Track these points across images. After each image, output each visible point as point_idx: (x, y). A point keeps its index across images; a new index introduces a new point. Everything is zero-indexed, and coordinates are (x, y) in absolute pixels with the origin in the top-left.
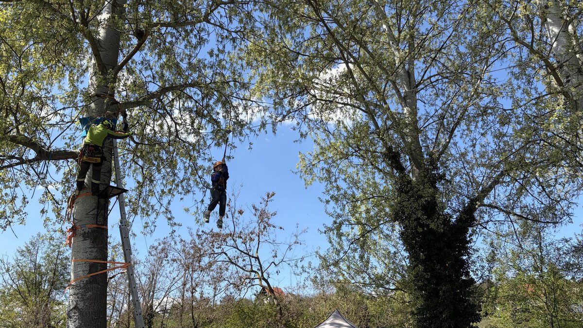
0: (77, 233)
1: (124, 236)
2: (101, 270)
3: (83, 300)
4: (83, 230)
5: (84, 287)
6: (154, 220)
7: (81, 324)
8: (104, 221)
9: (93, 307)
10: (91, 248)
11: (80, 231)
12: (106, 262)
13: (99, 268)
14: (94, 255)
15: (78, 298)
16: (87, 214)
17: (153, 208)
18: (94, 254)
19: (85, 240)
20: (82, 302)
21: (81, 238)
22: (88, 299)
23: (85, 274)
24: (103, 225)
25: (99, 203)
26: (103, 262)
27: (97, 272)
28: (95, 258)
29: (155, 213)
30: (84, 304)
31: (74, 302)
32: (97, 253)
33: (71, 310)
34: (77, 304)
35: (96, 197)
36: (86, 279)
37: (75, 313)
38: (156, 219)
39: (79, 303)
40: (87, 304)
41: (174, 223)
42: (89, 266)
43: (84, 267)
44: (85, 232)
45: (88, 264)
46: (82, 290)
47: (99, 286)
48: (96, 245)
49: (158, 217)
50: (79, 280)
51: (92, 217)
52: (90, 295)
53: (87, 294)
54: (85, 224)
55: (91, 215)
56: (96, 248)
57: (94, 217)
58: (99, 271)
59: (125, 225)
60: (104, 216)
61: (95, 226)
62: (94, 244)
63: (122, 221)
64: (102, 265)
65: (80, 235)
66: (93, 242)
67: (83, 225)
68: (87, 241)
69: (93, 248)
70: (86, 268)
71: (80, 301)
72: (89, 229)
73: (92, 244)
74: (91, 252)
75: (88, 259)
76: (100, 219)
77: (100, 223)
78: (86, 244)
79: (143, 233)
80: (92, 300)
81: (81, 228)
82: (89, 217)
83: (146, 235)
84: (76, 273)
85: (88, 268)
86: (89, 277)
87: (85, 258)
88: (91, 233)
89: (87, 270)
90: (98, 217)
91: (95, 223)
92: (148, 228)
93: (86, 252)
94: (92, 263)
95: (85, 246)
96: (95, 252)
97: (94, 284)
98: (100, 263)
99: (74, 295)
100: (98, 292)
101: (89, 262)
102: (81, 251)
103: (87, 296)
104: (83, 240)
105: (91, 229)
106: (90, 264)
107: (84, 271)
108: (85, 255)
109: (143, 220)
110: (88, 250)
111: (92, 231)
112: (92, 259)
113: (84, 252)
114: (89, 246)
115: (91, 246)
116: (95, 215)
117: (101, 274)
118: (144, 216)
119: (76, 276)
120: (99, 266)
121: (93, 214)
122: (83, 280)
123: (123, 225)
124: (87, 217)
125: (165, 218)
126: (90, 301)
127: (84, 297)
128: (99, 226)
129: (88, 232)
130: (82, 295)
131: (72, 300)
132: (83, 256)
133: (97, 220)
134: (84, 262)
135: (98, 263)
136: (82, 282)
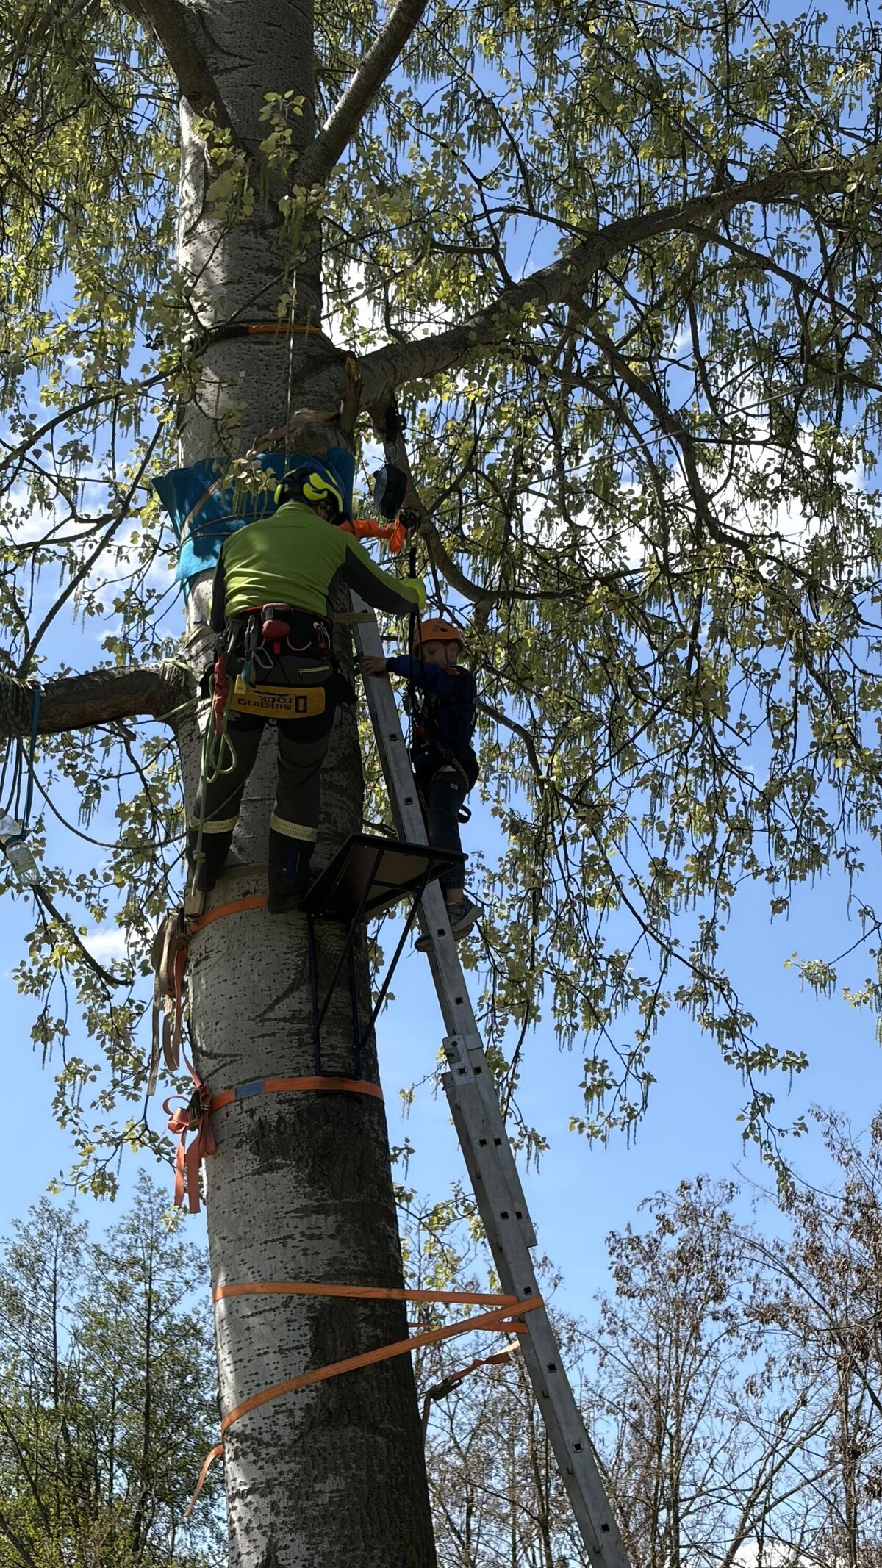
0: (225, 1134)
1: (475, 1136)
2: (376, 1344)
3: (302, 1522)
4: (252, 1112)
5: (299, 1447)
8: (355, 1052)
10: (303, 1211)
11: (236, 1118)
12: (395, 1294)
13: (366, 1330)
14: (324, 1257)
15: (274, 1506)
16: (261, 1018)
17: (618, 977)
18: (326, 1249)
19: (271, 1169)
20: (300, 1538)
21: (246, 1160)
22: (327, 1516)
23: (297, 1372)
24: (355, 1076)
25: (313, 950)
26: (381, 1293)
27: (355, 1353)
28: (337, 1272)
29: (634, 1004)
30: (312, 1546)
31: (256, 1534)
32: (344, 1241)
34: (272, 1548)
35: (298, 919)
36: (305, 1399)
38: (644, 1036)
39: (283, 1538)
40: (325, 1547)
41: (757, 1050)
42: (308, 1318)
43: (285, 1326)
44: (262, 1124)
45: (304, 1309)
46: (288, 1463)
47: (379, 1439)
48: (333, 1196)
49: (655, 1024)
50: (266, 1401)
51: (289, 1035)
52: (338, 1491)
53: (318, 1487)
54: (259, 1078)
55: (284, 1020)
56: (336, 1214)
57: (300, 1032)
58: (365, 1352)
59: (475, 1065)
60: (354, 1021)
61: (312, 1082)
62: (319, 1192)
63: (455, 1044)
64: (380, 1311)
65: (237, 1139)
66: (312, 1181)
67: (247, 1081)
68: (281, 1172)
69: (318, 1213)
70: (295, 1335)
71: (291, 1530)
72: (280, 1102)
73: (308, 1190)
74: (312, 1237)
75: (296, 1278)
76: (334, 1040)
77: (336, 1067)
78: (277, 1190)
79: (581, 1126)
80: (353, 1525)
81: (241, 1101)
82: (274, 1034)
83: (604, 1139)
84: (245, 1363)
85: (303, 1335)
86: (319, 1385)
87: (281, 1275)
88: (297, 1128)
89: (303, 1347)
90: (323, 1030)
91: (311, 1064)
92: (609, 1094)
93: (285, 1237)
94: (322, 1304)
95: (272, 1205)
96: (332, 1236)
97: (351, 1428)
98: (365, 1301)
99: (250, 1492)
100: (380, 1477)
101: (305, 1299)
102: (256, 1232)
103: (324, 1499)
104: (258, 1172)
105: (290, 1101)
106: (311, 1308)
107: (288, 1350)
108: (279, 1258)
109: (570, 1049)
110: (292, 1224)
111: (298, 1115)
112: (320, 1278)
113: (273, 1241)
114: (297, 1204)
115: (305, 1202)
116: (303, 1020)
117: (379, 1365)
118: (575, 1027)
119: (249, 1379)
120: (366, 1320)
121: (293, 1017)
122: (289, 1406)
123: (462, 1071)
124: (263, 1036)
125: (700, 1026)
126: (342, 1527)
127: (306, 1504)
128: (335, 1085)
129: (281, 1119)
130: (294, 1494)
131: (245, 1521)
132: (268, 1262)
133: (319, 1049)
134: (278, 1300)
135: (357, 1299)
136: (282, 1419)
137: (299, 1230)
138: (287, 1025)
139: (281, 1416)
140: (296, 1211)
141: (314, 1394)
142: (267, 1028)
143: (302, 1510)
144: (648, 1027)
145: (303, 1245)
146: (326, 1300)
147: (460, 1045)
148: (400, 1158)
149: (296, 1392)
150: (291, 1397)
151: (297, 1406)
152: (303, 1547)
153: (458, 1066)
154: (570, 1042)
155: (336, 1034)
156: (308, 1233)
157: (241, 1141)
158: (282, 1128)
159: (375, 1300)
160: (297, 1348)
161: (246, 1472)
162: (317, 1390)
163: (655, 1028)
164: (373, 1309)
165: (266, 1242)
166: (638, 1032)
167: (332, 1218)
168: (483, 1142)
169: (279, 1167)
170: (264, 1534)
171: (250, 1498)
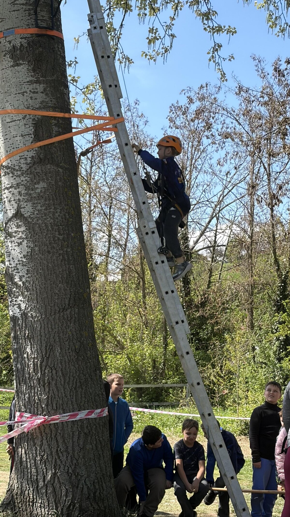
1: (100, 54)
2: (59, 134)
3: (30, 199)
4: (10, 42)
5: (30, 171)
6: (169, 22)
7: (33, 250)
8: (52, 19)
9: (54, 215)
10: (31, 82)
11: (3, 44)
12: (67, 115)
13: (55, 129)
14: (39, 100)
15: (20, 193)
16: (13, 3)
18: (41, 97)
19: (18, 65)
20: (30, 204)
21: (8, 61)
22: (39, 197)
23: (28, 143)
24: (52, 29)
26: (61, 115)
27: (51, 137)
28: (44, 106)
29: (170, 6)
30: (34, 207)
31: (13, 202)
32: (47, 94)
33: (10, 220)
34: (19, 208)
36: (31, 154)
37: (18, 226)
38: (173, 19)
39: (23, 204)
40: (39, 208)
41: (217, 26)
42: (32, 124)
43: (23, 127)
44: (14, 47)
45: (31, 120)
46: (25, 177)
47: (60, 169)
48: (42, 76)
49: (178, 14)
50: (17, 154)
51: (25, 11)
52: (44, 188)
53: (36, 186)
54: (13, 28)
55: (23, 4)
56: (44, 84)
57: (29, 10)
58: (55, 137)
59: (101, 26)
60: (51, 6)
61: (34, 30)
62: (37, 75)
63: (92, 16)
64: (61, 122)
65: (4, 53)
66: (34, 70)
67: (8, 29)
68: (22, 66)
69: (36, 83)
70: (28, 130)
71: (26, 202)
72: (21, 38)
73: (33, 74)
74: (34, 92)
75: (28, 108)
76: (43, 13)
77: (44, 25)
78: (20, 73)
79: (146, 55)
80: (49, 200)
81: (6, 37)
82: (19, 10)
83: (155, 60)
84: (8, 140)
85: (31, 130)
86: (37, 149)
87: (22, 106)
88: (28, 49)
89: (31, 134)
90: (39, 9)
91: (34, 23)
92: (158, 42)
93: (24, 92)
94: (38, 118)
95: (19, 79)
96: (42, 92)
97: (49, 165)
98: (55, 118)
99: (10, 187)
100: (60, 183)
101: (31, 116)
102: (12, 90)
103: (38, 191)
104: (13, 66)
105: (25, 38)
106: (34, 120)
107: (25, 135)
108: (21, 100)
109: (144, 23)
110: (26, 87)
111: (29, 44)
112: (37, 108)
113: (19, 93)
114: (28, 79)
115: (31, 79)
116: (30, 5)
117: (60, 142)
118: (146, 15)
119: (10, 146)
120: (55, 125)
121: (26, 3)
122: (25, 156)
123: (95, 28)
124: (14, 11)
125: (195, 15)
126: (45, 201)
127: (32, 192)
128: (44, 32)
129: (22, 45)
130: (27, 188)
131: (9, 198)
132: (17, 102)
133: (37, 17)
134: (21, 117)
135: (52, 117)
136: (23, 161)
137: (29, 90)
138: (24, 7)
139: (22, 160)
140: (28, 82)
141: (35, 152)
142: (16, 8)
143: (30, 194)
144: (175, 14)
145: (30, 95)
146: (39, 117)
147: (95, 17)
148: (73, 65)
149: (28, 151)
150: (26, 153)
151: (28, 157)
152: (31, 208)
153: (94, 25)
154: (144, 21)
155: (44, 11)
156: (32, 91)
157: (6, 54)
158: (22, 49)
159: (59, 117)
160: (28, 135)
161: (9, 180)
162: (36, 151)
163: (178, 16)
164: (58, 121)
165: (16, 94)
166: (170, 17)
167: (41, 85)
168: (103, 57)
169: (21, 64)
170: (16, 202)
171: (10, 190)
